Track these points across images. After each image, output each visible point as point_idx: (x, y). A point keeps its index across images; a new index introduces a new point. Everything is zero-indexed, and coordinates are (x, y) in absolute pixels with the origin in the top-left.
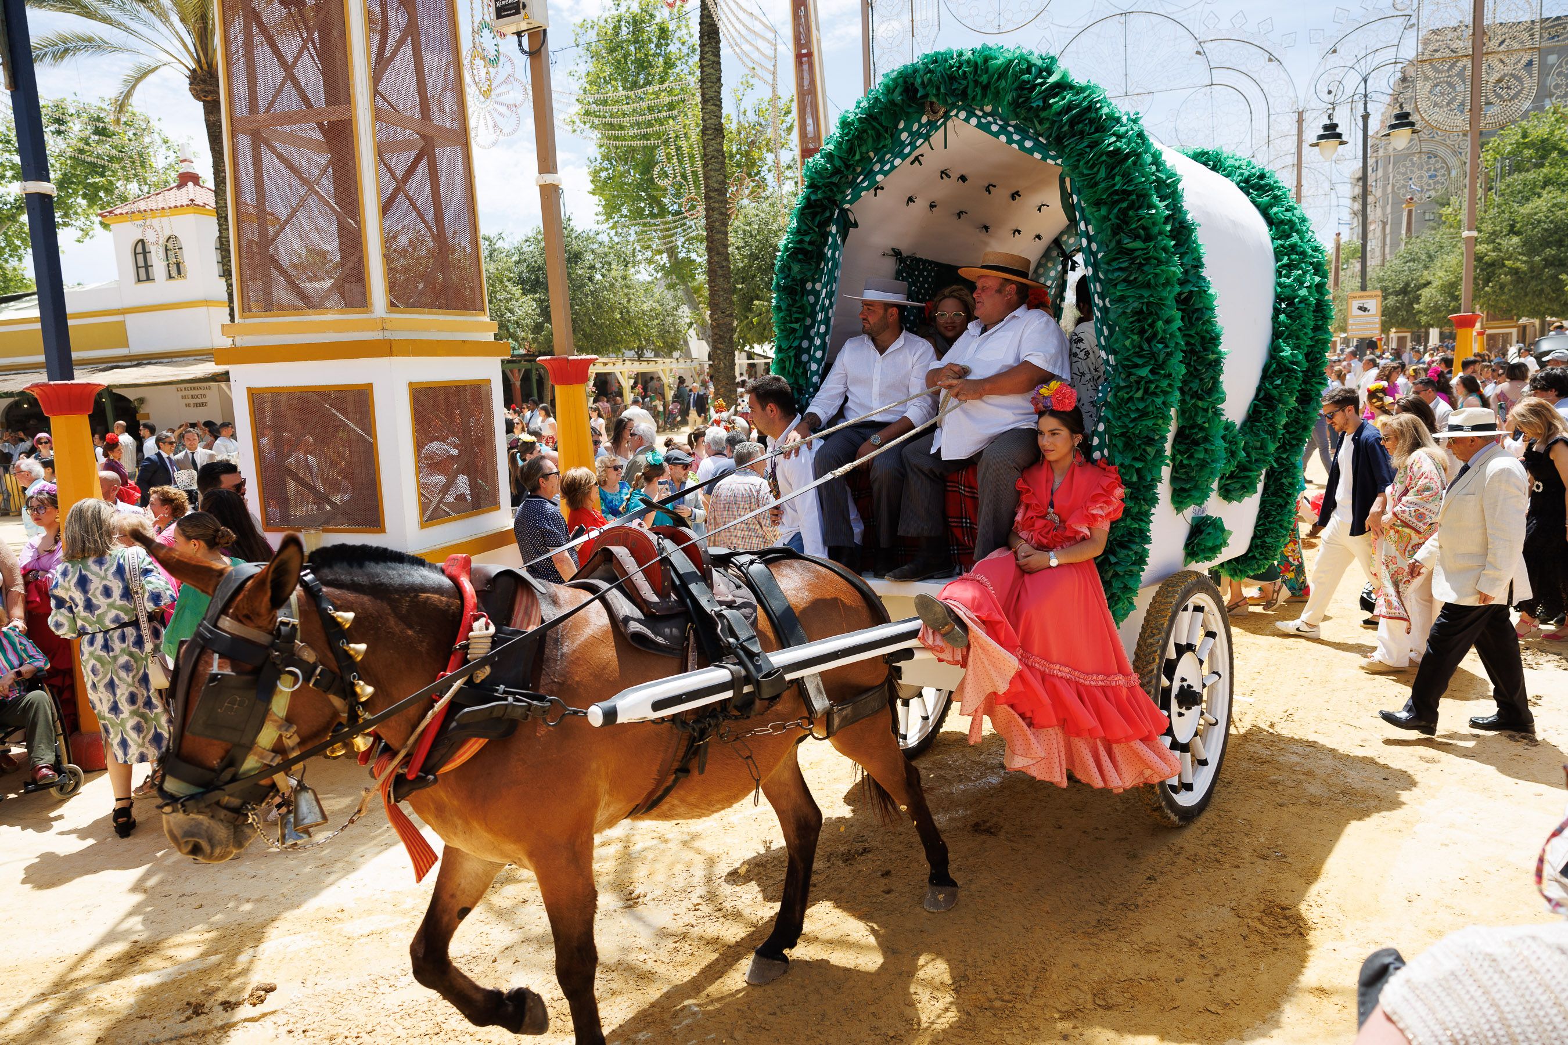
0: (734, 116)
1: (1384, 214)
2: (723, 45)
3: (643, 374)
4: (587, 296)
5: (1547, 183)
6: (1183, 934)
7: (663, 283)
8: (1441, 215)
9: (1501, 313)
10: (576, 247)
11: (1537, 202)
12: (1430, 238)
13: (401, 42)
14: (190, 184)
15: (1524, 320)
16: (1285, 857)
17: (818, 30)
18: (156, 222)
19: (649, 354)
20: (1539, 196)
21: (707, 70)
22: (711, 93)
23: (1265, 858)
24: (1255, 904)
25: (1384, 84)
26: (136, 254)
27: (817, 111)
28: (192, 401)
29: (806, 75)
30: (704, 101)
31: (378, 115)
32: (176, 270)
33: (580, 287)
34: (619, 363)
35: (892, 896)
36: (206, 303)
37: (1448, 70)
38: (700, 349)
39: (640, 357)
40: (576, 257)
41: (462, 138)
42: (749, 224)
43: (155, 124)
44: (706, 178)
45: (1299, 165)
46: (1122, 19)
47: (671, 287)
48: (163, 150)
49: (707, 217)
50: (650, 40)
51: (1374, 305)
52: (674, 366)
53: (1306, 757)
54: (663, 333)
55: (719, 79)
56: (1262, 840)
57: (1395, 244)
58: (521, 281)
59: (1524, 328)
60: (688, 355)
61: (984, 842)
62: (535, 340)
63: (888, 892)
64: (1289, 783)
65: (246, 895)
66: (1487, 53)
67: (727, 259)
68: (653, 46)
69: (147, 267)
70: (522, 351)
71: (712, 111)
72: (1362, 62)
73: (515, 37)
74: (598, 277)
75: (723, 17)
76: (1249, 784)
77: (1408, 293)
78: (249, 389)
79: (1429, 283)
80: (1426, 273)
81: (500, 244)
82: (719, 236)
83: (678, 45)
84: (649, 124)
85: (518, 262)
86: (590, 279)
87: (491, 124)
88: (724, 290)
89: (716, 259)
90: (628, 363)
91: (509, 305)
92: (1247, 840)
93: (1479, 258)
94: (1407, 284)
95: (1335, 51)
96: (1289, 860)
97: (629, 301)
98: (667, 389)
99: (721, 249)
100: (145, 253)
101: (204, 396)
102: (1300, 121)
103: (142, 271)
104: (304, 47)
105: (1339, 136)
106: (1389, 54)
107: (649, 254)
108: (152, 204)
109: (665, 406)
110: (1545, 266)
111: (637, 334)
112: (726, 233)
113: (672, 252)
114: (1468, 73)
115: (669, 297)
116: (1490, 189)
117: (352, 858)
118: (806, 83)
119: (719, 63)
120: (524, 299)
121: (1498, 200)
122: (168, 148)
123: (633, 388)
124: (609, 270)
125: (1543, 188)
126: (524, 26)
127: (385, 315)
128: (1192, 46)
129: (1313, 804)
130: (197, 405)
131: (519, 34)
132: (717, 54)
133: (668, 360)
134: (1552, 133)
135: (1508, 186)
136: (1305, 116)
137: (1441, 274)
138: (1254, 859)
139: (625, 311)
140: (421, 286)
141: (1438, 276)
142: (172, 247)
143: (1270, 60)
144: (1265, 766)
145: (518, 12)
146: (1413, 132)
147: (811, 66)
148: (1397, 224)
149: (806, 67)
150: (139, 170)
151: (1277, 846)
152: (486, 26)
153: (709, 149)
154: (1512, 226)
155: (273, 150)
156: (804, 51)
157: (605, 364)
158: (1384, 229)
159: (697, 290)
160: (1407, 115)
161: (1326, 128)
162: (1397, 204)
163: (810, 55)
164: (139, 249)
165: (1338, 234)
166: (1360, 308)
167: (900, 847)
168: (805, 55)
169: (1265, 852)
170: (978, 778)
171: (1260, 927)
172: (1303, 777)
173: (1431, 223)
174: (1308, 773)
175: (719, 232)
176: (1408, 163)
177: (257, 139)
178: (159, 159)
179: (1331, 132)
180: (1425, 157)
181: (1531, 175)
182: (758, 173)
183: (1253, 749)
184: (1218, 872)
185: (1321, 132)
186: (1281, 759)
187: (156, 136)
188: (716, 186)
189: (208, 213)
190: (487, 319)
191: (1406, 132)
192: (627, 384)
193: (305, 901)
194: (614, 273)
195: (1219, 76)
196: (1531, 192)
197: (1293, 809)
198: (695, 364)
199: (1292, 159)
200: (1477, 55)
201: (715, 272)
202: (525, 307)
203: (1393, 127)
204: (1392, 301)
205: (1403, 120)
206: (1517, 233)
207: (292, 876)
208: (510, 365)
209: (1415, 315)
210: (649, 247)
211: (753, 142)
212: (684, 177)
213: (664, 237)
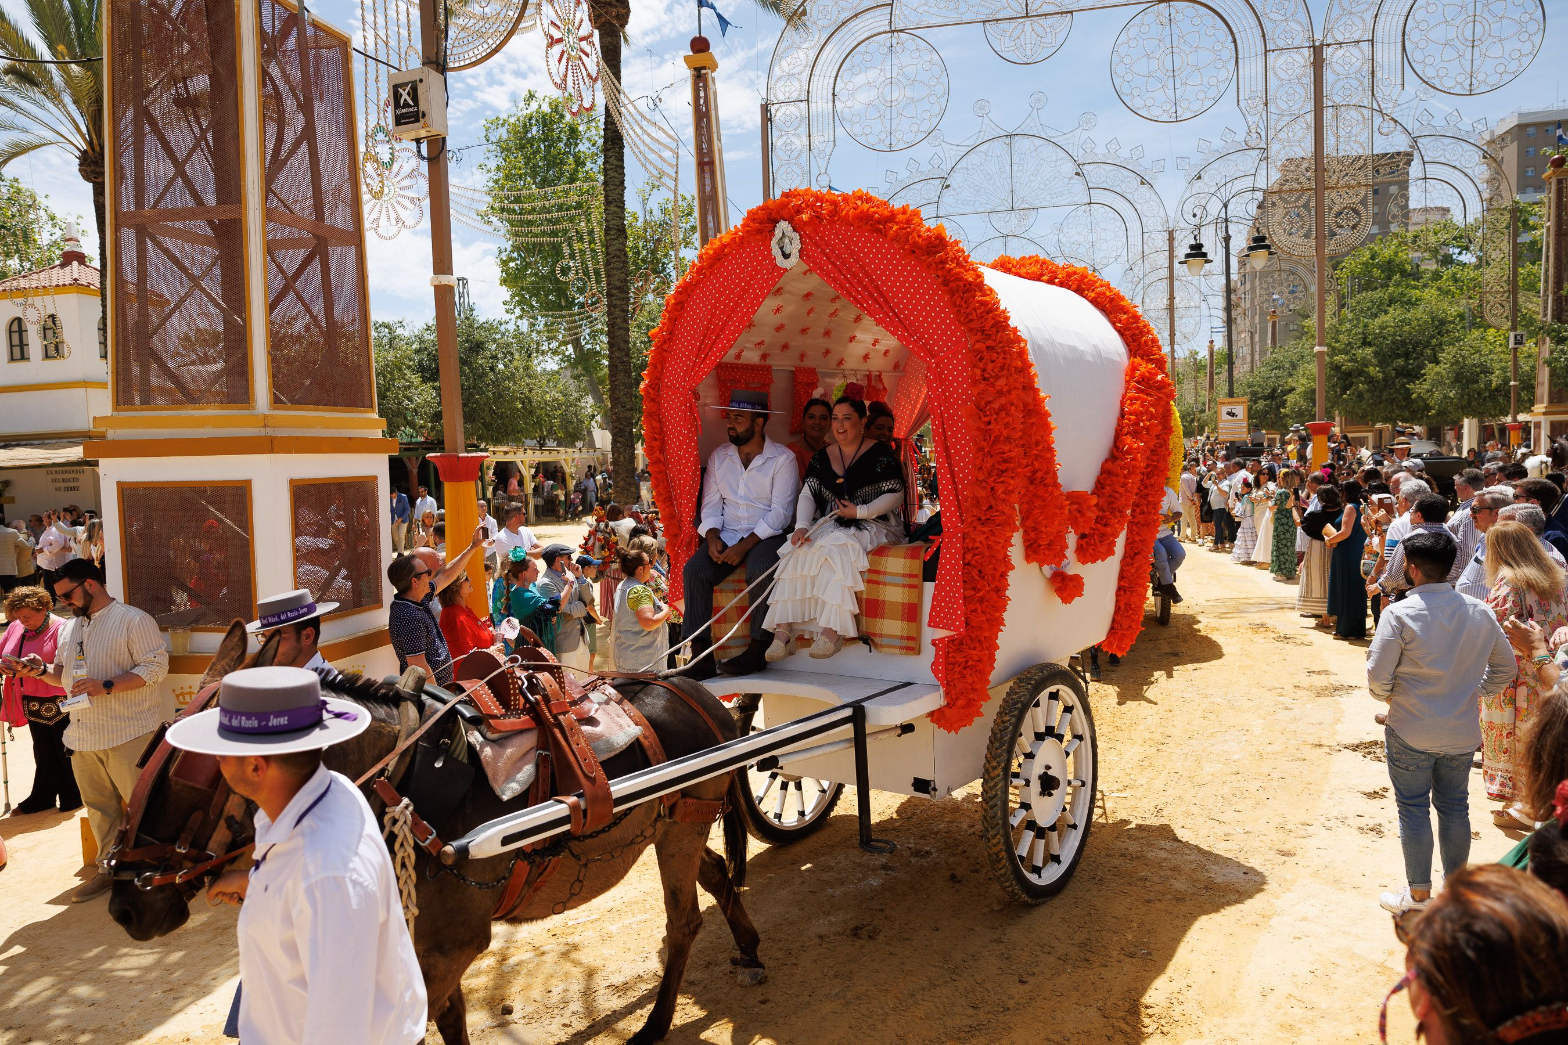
0: (640, 214)
1: (1252, 323)
2: (627, 151)
3: (545, 464)
4: (488, 385)
5: (1392, 302)
6: (1051, 1036)
7: (568, 373)
8: (1304, 327)
9: (1357, 418)
10: (477, 336)
11: (1383, 318)
12: (1291, 349)
13: (296, 145)
14: (75, 263)
15: (1378, 426)
16: (1150, 954)
17: (719, 140)
18: (38, 301)
19: (551, 443)
20: (1386, 312)
21: (611, 173)
22: (614, 196)
23: (1131, 956)
24: (1120, 1003)
25: (1243, 209)
26: (10, 332)
27: (718, 216)
28: (63, 485)
29: (708, 181)
30: (608, 202)
31: (269, 215)
32: (54, 350)
33: (480, 377)
34: (520, 453)
35: (768, 1005)
36: (85, 384)
37: (1295, 202)
38: (603, 439)
39: (542, 446)
40: (477, 347)
41: (356, 238)
42: (653, 320)
43: (41, 201)
44: (608, 276)
45: (1171, 278)
46: (1008, 141)
47: (576, 377)
48: (48, 227)
49: (609, 313)
50: (559, 140)
51: (1240, 410)
52: (577, 456)
53: (1173, 852)
54: (566, 422)
55: (622, 182)
56: (1130, 937)
57: (1263, 353)
58: (421, 369)
59: (1380, 431)
60: (591, 445)
61: (862, 947)
62: (433, 428)
63: (763, 1002)
64: (1156, 879)
65: (82, 1026)
66: (1328, 188)
67: (628, 355)
68: (562, 145)
69: (23, 345)
70: (421, 439)
71: (615, 212)
72: (1223, 190)
73: (414, 143)
74: (501, 366)
75: (627, 126)
76: (1119, 881)
77: (1275, 397)
78: (119, 484)
79: (1293, 389)
80: (1290, 380)
81: (399, 331)
82: (621, 332)
83: (587, 145)
84: (558, 221)
85: (418, 351)
86: (492, 369)
87: (393, 216)
88: (624, 384)
89: (617, 354)
90: (529, 451)
91: (408, 393)
92: (1115, 938)
93: (1337, 368)
94: (1274, 390)
95: (1199, 178)
96: (1154, 957)
97: (530, 391)
98: (568, 479)
99: (622, 345)
100: (21, 331)
101: (77, 480)
102: (1171, 239)
103: (17, 351)
104: (197, 145)
105: (1205, 255)
106: (1248, 183)
107: (554, 344)
108: (34, 281)
109: (566, 496)
110: (1396, 377)
111: (539, 424)
112: (628, 330)
113: (576, 343)
114: (1313, 204)
115: (572, 388)
116: (1343, 306)
117: (204, 982)
118: (708, 188)
119: (623, 168)
120: (424, 386)
121: (1350, 316)
122: (54, 225)
123: (534, 477)
124: (510, 361)
125: (1389, 306)
126: (423, 133)
127: (266, 412)
128: (1070, 168)
129: (1178, 899)
130: (68, 489)
131: (418, 141)
132: (621, 158)
133: (570, 450)
134: (1396, 253)
135: (1359, 303)
136: (1176, 234)
137: (1304, 381)
138: (1122, 957)
139: (527, 401)
140: (308, 382)
141: (1301, 383)
142: (51, 326)
143: (1142, 183)
144: (1135, 863)
145: (417, 121)
146: (1270, 253)
147: (713, 174)
148: (1263, 333)
149: (707, 177)
150: (21, 245)
151: (1143, 943)
152: (383, 130)
153: (612, 249)
154: (1365, 338)
155: (158, 244)
156: (706, 159)
157: (506, 453)
158: (1252, 338)
159: (601, 382)
160: (1263, 238)
161: (1192, 247)
162: (1263, 315)
163: (712, 163)
164: (15, 327)
165: (1212, 342)
166: (1229, 413)
167: (779, 954)
168: (707, 163)
169: (1132, 949)
170: (860, 880)
171: (1125, 1027)
172: (1169, 873)
173: (1295, 333)
174: (1172, 869)
175: (620, 328)
176: (1270, 280)
177: (142, 234)
178: (44, 236)
179: (1197, 251)
180: (1284, 276)
181: (1377, 295)
182: (664, 269)
183: (1124, 846)
184: (1087, 972)
185: (1189, 251)
186: (1150, 855)
187: (42, 213)
188: (618, 284)
189: (92, 293)
190: (375, 416)
191: (1263, 253)
192: (528, 473)
193: (148, 1031)
194: (515, 363)
195: (1097, 196)
196: (1381, 308)
197: (1159, 905)
198: (598, 454)
199: (1165, 273)
200: (1320, 188)
201: (616, 367)
202: (423, 395)
203: (1251, 249)
204: (1261, 405)
205: (1259, 242)
206: (1370, 345)
207: (136, 1002)
208: (406, 453)
209: (1282, 418)
210: (555, 338)
211: (659, 240)
212: (586, 273)
213: (570, 329)
